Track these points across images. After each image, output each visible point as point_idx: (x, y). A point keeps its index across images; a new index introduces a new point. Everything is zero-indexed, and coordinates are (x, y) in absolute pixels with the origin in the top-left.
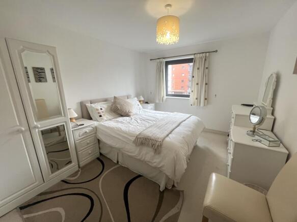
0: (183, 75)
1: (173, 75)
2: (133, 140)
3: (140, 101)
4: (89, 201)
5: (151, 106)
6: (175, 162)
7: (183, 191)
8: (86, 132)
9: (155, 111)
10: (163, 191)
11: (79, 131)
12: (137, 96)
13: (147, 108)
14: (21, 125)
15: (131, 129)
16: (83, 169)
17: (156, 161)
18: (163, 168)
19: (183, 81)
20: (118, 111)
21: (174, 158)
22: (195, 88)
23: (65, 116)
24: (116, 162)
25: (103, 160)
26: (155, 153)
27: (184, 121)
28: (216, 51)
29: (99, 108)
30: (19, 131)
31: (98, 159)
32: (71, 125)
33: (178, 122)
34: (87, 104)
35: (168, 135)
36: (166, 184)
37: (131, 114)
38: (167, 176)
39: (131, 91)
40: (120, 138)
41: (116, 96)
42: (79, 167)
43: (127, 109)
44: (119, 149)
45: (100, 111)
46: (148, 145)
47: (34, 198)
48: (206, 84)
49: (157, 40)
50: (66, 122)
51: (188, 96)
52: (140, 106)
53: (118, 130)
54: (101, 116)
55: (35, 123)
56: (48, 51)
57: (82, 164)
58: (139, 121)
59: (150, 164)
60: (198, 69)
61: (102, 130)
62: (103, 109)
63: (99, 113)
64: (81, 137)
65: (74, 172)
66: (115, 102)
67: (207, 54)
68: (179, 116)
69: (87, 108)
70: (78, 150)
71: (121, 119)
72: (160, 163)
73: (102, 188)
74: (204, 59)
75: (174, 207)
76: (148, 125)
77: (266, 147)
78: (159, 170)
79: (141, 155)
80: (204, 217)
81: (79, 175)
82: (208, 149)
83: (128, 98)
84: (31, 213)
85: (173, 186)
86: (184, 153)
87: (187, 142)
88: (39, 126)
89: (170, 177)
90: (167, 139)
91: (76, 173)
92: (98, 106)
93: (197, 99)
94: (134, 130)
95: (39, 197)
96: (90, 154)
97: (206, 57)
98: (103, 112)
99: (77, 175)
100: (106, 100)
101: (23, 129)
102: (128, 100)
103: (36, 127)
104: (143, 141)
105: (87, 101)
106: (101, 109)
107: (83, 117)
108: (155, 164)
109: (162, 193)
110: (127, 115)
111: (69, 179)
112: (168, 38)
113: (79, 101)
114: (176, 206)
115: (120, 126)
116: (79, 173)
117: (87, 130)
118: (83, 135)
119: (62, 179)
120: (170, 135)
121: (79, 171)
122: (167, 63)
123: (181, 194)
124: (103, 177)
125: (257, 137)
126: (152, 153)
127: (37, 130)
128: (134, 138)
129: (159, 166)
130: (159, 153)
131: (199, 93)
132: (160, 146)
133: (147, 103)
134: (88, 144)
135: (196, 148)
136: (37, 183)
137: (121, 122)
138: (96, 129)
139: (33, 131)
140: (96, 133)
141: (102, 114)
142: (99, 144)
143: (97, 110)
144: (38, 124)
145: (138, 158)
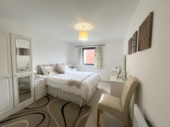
0: (92, 55)
1: (87, 55)
2: (67, 83)
3: (69, 67)
4: (42, 116)
5: (75, 69)
6: (87, 91)
7: (90, 106)
8: (41, 81)
9: (77, 72)
10: (82, 107)
11: (37, 80)
12: (68, 64)
13: (73, 70)
14: (8, 74)
15: (65, 78)
16: (37, 102)
17: (78, 92)
18: (81, 95)
19: (92, 59)
20: (58, 71)
21: (86, 89)
22: (96, 61)
23: (31, 71)
24: (56, 97)
25: (49, 97)
26: (78, 88)
27: (91, 75)
28: (104, 45)
29: (48, 69)
30: (7, 77)
31: (46, 96)
32: (34, 76)
33: (89, 75)
34: (41, 67)
35: (83, 80)
36: (83, 104)
37: (65, 72)
38: (83, 98)
39: (65, 62)
40: (60, 82)
41: (57, 63)
42: (35, 101)
43: (63, 70)
44: (59, 89)
45: (49, 70)
46: (74, 85)
47: (7, 118)
48: (101, 59)
49: (79, 39)
50: (31, 74)
51: (93, 65)
52: (70, 69)
53: (59, 79)
54: (49, 73)
55: (16, 74)
56: (28, 40)
57: (37, 99)
58: (69, 75)
59: (75, 94)
60: (97, 52)
61: (50, 80)
62: (50, 70)
63: (48, 71)
64: (38, 84)
65: (32, 103)
66: (56, 66)
67: (101, 46)
68: (88, 73)
69: (41, 69)
70: (36, 90)
71: (60, 75)
72: (80, 92)
73: (49, 110)
74: (99, 48)
75: (87, 113)
76: (74, 76)
77: (122, 82)
78: (79, 96)
79: (71, 90)
80: (98, 109)
81: (35, 105)
82: (103, 89)
83: (63, 65)
84: (7, 124)
85: (86, 105)
86: (91, 87)
87: (92, 83)
88: (18, 75)
89: (85, 99)
90: (83, 81)
91: (33, 104)
92: (48, 68)
93: (97, 66)
94: (67, 79)
95: (11, 117)
96: (41, 93)
97: (100, 47)
98: (50, 71)
99: (33, 105)
100: (51, 65)
101: (9, 76)
102: (63, 66)
103: (16, 76)
104: (72, 83)
105: (41, 65)
106: (49, 69)
107: (38, 74)
108: (78, 93)
109: (81, 108)
110: (63, 73)
111: (28, 107)
112: (83, 39)
113: (37, 65)
114: (88, 113)
115: (59, 77)
116: (35, 104)
117: (41, 79)
118: (39, 82)
119: (25, 107)
120: (85, 80)
121: (34, 103)
122: (83, 49)
123: (90, 107)
124: (49, 104)
125: (119, 79)
126: (76, 88)
127: (16, 77)
128: (67, 82)
129: (79, 94)
130: (80, 88)
131: (98, 63)
132: (80, 84)
133: (73, 68)
134: (41, 87)
135: (97, 89)
136: (10, 108)
137: (60, 76)
138: (46, 79)
139: (14, 78)
140: (46, 82)
141: (49, 72)
142: (47, 88)
143: (47, 70)
144: (17, 74)
145: (69, 92)
